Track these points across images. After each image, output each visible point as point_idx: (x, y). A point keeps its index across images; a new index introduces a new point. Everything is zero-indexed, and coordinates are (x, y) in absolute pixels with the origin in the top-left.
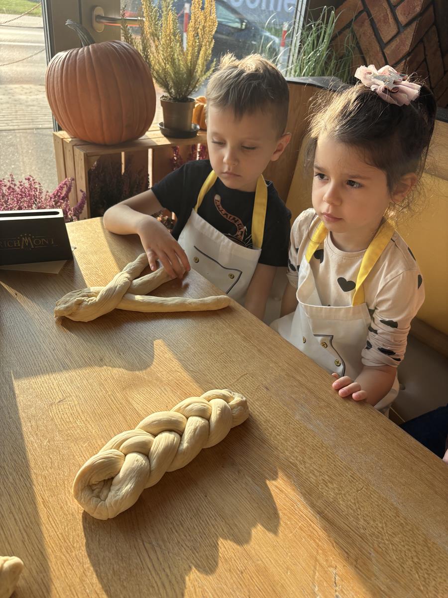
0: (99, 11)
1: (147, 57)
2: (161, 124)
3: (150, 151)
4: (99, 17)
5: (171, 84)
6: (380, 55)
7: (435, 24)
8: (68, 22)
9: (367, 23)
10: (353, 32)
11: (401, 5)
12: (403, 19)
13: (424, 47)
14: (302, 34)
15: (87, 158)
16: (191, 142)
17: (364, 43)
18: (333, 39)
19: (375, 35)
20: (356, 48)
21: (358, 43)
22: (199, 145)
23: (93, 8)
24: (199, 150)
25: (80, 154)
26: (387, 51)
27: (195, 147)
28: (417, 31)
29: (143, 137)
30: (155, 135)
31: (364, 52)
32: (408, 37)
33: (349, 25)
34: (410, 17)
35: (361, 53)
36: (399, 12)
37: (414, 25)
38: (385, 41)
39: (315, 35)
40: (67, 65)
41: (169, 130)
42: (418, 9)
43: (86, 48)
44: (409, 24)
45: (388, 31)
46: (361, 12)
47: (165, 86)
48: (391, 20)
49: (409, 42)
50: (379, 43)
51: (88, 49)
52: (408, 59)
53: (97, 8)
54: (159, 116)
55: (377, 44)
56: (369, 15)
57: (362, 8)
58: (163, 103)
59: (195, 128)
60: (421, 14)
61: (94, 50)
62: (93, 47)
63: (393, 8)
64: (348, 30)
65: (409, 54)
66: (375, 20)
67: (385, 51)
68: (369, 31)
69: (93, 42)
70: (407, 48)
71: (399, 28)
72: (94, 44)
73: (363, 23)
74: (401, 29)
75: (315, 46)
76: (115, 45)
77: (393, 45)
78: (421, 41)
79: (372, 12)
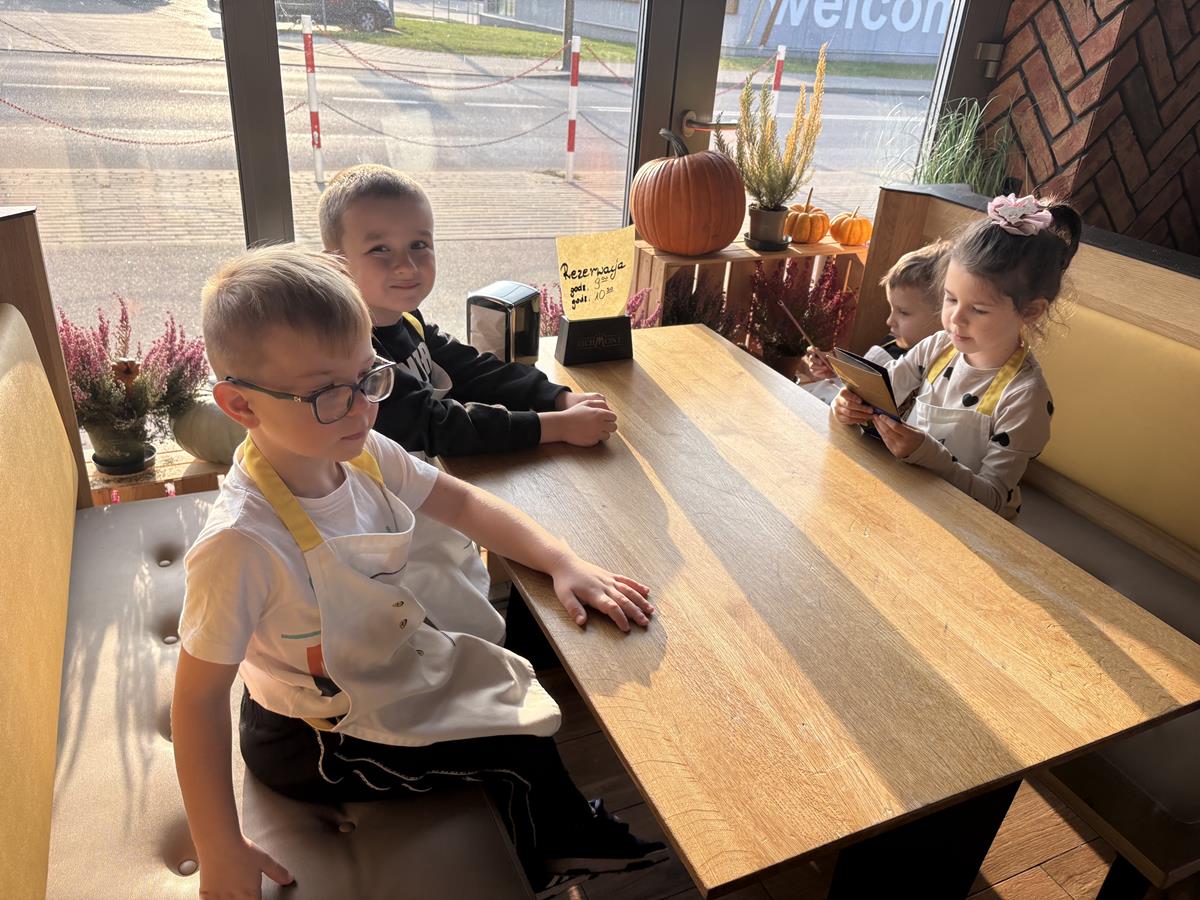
0: (691, 115)
1: (741, 165)
2: (746, 235)
3: (729, 264)
4: (690, 122)
5: (763, 190)
6: (1047, 152)
7: (1126, 112)
8: (662, 132)
9: (1030, 109)
10: (1011, 123)
11: (1074, 91)
12: (1077, 109)
13: (1110, 143)
14: (938, 127)
15: (668, 267)
16: (778, 256)
17: (1025, 138)
18: (979, 133)
19: (1041, 127)
20: (1015, 143)
21: (1016, 137)
22: (788, 260)
23: (686, 112)
24: (787, 266)
25: (661, 264)
26: (1056, 147)
27: (782, 263)
28: (1094, 124)
29: (726, 249)
30: (739, 246)
31: (1026, 148)
32: (1083, 129)
33: (1004, 115)
34: (1085, 107)
35: (1022, 148)
36: (1071, 98)
37: (1090, 116)
38: (1054, 134)
39: (953, 128)
40: (662, 177)
41: (753, 241)
42: (1096, 97)
43: (681, 159)
44: (1084, 114)
45: (1057, 122)
46: (1024, 96)
47: (757, 194)
48: (1061, 108)
49: (1083, 138)
50: (1046, 137)
51: (684, 160)
52: (1083, 158)
53: (691, 112)
54: (746, 226)
55: (1043, 138)
56: (1033, 101)
57: (1024, 92)
58: (752, 213)
59: (787, 239)
60: (1099, 103)
61: (691, 163)
62: (689, 159)
63: (1064, 94)
64: (1005, 120)
65: (1084, 151)
66: (1041, 109)
67: (1053, 146)
68: (1034, 121)
69: (687, 153)
70: (1081, 144)
71: (1071, 119)
72: (690, 156)
73: (1024, 111)
74: (1075, 122)
75: (954, 140)
76: (710, 155)
77: (1065, 139)
78: (1105, 134)
79: (1036, 97)
